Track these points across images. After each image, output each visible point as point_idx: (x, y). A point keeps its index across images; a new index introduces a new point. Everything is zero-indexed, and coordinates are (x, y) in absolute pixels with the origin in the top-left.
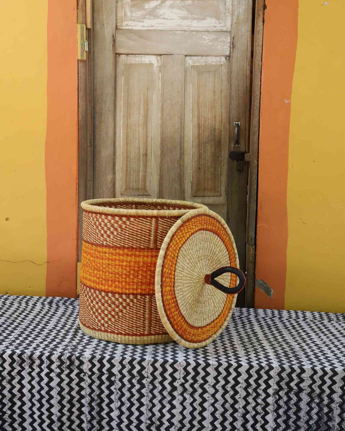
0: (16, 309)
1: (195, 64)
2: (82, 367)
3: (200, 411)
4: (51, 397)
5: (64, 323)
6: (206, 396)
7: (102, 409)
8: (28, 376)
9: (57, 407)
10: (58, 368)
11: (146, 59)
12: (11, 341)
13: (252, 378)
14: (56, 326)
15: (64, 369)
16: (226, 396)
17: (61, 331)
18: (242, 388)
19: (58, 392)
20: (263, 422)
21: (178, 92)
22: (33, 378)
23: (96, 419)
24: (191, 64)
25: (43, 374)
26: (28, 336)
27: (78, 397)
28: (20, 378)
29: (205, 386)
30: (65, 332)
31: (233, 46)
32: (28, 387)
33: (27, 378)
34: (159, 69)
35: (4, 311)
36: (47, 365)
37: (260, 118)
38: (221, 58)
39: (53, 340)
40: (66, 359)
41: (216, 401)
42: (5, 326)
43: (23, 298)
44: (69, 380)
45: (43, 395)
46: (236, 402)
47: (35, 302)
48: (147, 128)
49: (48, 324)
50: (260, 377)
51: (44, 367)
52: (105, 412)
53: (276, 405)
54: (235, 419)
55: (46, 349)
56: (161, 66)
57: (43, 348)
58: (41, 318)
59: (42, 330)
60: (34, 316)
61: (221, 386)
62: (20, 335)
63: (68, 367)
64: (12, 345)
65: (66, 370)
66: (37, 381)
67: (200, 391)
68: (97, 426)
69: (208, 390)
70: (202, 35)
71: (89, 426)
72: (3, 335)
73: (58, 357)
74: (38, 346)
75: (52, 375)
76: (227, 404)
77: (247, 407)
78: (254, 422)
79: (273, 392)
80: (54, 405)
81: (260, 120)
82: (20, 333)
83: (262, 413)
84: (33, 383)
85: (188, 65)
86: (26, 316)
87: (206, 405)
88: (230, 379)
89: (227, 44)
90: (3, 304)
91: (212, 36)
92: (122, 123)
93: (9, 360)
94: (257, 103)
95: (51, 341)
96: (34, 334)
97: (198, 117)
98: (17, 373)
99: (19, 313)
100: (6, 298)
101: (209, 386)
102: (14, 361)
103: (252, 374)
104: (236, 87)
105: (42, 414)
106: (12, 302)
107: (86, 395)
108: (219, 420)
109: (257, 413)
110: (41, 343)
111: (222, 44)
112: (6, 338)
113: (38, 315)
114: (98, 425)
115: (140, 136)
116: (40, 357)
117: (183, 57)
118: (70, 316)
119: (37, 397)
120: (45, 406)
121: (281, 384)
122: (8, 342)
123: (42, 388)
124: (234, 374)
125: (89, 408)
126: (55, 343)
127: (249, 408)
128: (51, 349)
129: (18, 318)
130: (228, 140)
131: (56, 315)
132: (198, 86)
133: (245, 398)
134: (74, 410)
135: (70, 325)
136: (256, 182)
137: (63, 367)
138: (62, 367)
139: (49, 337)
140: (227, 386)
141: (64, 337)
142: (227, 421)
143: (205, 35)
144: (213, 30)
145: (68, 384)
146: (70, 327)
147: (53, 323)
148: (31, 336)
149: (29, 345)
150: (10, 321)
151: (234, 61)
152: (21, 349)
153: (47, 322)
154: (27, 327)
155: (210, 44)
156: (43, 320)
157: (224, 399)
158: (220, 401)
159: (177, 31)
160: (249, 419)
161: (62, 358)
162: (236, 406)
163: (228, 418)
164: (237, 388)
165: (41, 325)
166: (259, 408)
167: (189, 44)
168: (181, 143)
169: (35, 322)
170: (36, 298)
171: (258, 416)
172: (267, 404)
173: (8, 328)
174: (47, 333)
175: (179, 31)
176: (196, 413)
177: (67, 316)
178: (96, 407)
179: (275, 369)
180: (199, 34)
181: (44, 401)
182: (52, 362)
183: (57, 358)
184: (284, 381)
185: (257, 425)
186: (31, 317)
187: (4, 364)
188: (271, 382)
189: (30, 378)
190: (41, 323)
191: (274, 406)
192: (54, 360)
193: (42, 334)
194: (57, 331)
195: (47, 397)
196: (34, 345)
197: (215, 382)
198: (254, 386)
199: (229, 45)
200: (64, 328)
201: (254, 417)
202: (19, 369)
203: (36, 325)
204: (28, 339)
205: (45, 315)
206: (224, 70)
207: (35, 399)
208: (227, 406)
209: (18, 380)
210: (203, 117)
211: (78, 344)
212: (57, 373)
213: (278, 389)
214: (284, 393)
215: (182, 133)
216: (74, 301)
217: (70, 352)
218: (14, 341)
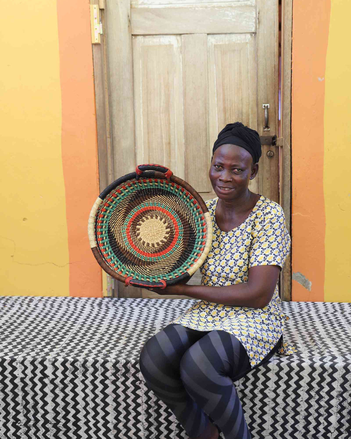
0: (65, 311)
1: (218, 43)
2: (138, 375)
3: (260, 415)
4: (107, 404)
5: (116, 326)
6: (266, 400)
7: (160, 415)
8: (81, 383)
9: (113, 414)
10: (113, 376)
11: (165, 40)
12: (63, 347)
13: (314, 382)
14: (108, 329)
15: (119, 377)
16: (287, 400)
17: (113, 335)
18: (303, 391)
19: (113, 399)
20: (326, 424)
21: (201, 75)
22: (86, 386)
23: (155, 425)
24: (214, 43)
25: (97, 382)
26: (80, 341)
27: (133, 405)
28: (73, 386)
29: (266, 391)
30: (118, 336)
31: (258, 21)
32: (82, 395)
33: (80, 386)
34: (179, 50)
35: (53, 314)
36: (102, 372)
37: (292, 98)
38: (246, 35)
39: (106, 345)
40: (122, 367)
41: (277, 404)
42: (55, 331)
43: (71, 300)
44: (124, 388)
45: (98, 403)
46: (298, 405)
47: (84, 304)
48: (169, 115)
49: (99, 328)
50: (323, 379)
51: (99, 374)
52: (163, 417)
53: (339, 407)
54: (297, 422)
55: (99, 355)
56: (181, 47)
57: (95, 355)
58: (92, 321)
59: (93, 334)
60: (84, 319)
61: (282, 390)
62: (71, 341)
63: (124, 375)
64: (64, 352)
65: (122, 378)
66: (91, 389)
67: (260, 396)
68: (155, 433)
69: (268, 394)
70: (225, 11)
71: (147, 433)
72: (54, 341)
73: (112, 364)
74: (90, 352)
75: (107, 382)
76: (288, 407)
77: (310, 409)
78: (316, 424)
79: (337, 394)
80: (110, 412)
81: (292, 101)
82: (71, 338)
83: (325, 414)
84: (87, 391)
85: (210, 44)
86: (76, 320)
87: (266, 409)
88: (292, 383)
89: (252, 19)
90: (51, 307)
91: (236, 11)
92: (142, 110)
93: (61, 368)
94: (289, 82)
95: (104, 346)
96: (86, 339)
97: (224, 100)
98: (70, 381)
99: (69, 316)
100: (54, 300)
101: (269, 391)
102: (66, 369)
103: (315, 377)
104: (263, 66)
105: (98, 422)
106: (61, 304)
107: (142, 403)
108: (280, 423)
109: (320, 415)
110: (94, 348)
111: (247, 20)
112: (57, 344)
113: (88, 318)
114: (156, 431)
115: (162, 123)
116: (93, 365)
117: (205, 36)
118: (121, 318)
119: (92, 405)
120: (100, 414)
121: (345, 385)
122: (59, 349)
123: (96, 396)
124: (296, 378)
125: (146, 415)
126: (108, 348)
127: (312, 410)
128: (104, 355)
129: (68, 322)
130: (256, 124)
131: (106, 317)
132: (222, 67)
133: (307, 401)
134: (130, 417)
135: (122, 329)
136: (289, 168)
137: (119, 375)
138: (117, 375)
139: (101, 342)
140: (288, 390)
141: (117, 342)
142: (289, 424)
143: (227, 11)
144: (236, 5)
145: (124, 392)
146: (123, 330)
147: (105, 326)
148: (82, 342)
149: (81, 351)
150: (60, 325)
151: (260, 38)
152: (72, 356)
153: (99, 326)
154: (78, 331)
155: (234, 20)
156: (94, 324)
157: (285, 403)
158: (281, 405)
159: (198, 7)
160: (311, 421)
161: (118, 366)
162: (298, 409)
163: (289, 420)
164: (299, 391)
165: (93, 329)
166: (322, 411)
167: (211, 21)
168: (206, 129)
169: (87, 326)
170: (84, 299)
171: (320, 417)
172: (331, 406)
173: (59, 333)
174: (99, 338)
175: (200, 7)
176: (256, 417)
177: (118, 318)
178: (153, 413)
179: (339, 371)
180: (222, 10)
181: (99, 409)
182: (107, 370)
183: (111, 366)
184: (349, 382)
185: (319, 427)
186: (81, 320)
187: (56, 372)
188: (334, 384)
189: (83, 386)
190: (93, 327)
191: (337, 408)
192: (109, 368)
193: (94, 339)
194: (110, 335)
195: (102, 405)
196: (86, 351)
197: (276, 386)
198: (317, 388)
199: (254, 20)
200: (117, 332)
201: (316, 419)
202: (72, 378)
203: (87, 329)
204: (80, 345)
205: (95, 318)
206: (249, 49)
207: (90, 408)
208: (288, 409)
209: (71, 388)
210: (229, 100)
211: (133, 348)
212: (112, 381)
213: (342, 391)
214: (348, 394)
215: (207, 119)
216: (124, 301)
217: (125, 359)
218: (65, 348)
